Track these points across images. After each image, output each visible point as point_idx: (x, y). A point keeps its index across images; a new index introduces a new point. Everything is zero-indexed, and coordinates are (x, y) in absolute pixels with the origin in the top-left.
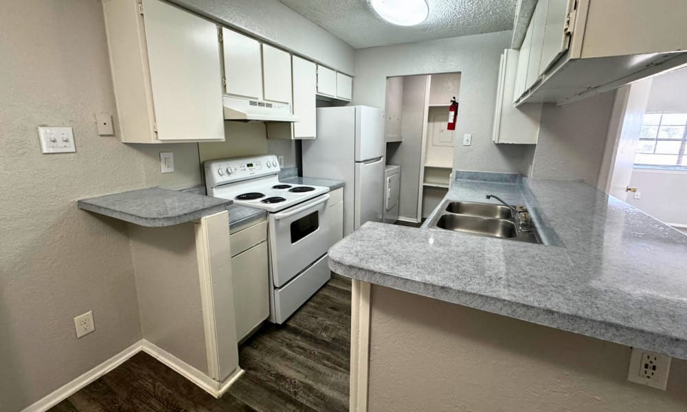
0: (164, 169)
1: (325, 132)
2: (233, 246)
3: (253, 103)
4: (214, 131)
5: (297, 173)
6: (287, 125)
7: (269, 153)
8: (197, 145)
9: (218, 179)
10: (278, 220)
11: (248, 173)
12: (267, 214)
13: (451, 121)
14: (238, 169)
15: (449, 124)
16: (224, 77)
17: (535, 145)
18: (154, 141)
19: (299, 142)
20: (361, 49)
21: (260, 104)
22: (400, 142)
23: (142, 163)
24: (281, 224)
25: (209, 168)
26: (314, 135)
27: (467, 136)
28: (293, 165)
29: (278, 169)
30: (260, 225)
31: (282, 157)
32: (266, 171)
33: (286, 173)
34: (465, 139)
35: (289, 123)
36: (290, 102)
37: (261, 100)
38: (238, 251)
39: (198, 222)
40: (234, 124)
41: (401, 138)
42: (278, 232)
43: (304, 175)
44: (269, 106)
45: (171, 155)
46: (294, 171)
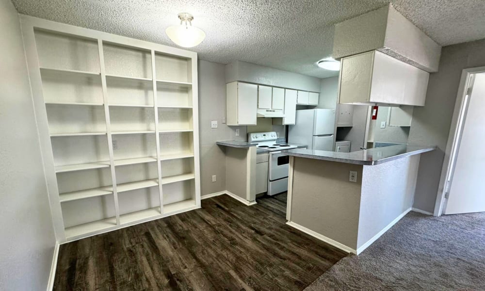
0: (237, 135)
1: (299, 122)
2: (257, 160)
3: (267, 111)
4: (253, 121)
5: (285, 141)
6: (281, 119)
7: (273, 131)
8: (247, 126)
9: (253, 139)
10: (273, 154)
11: (263, 138)
12: (269, 152)
13: (374, 114)
14: (260, 137)
15: (373, 116)
16: (258, 103)
17: (410, 127)
18: (237, 125)
19: (287, 126)
20: (324, 79)
21: (270, 111)
22: (351, 127)
23: (231, 131)
24: (274, 156)
25: (250, 135)
26: (294, 123)
27: (383, 123)
28: (284, 137)
29: (276, 138)
30: (266, 154)
31: (278, 133)
32: (271, 138)
33: (280, 140)
34: (382, 124)
35: (282, 118)
36: (283, 109)
37: (270, 109)
38: (259, 162)
39: (248, 148)
40: (260, 119)
41: (352, 125)
42: (273, 159)
43: (289, 142)
44: (274, 111)
45: (239, 130)
46: (284, 140)
